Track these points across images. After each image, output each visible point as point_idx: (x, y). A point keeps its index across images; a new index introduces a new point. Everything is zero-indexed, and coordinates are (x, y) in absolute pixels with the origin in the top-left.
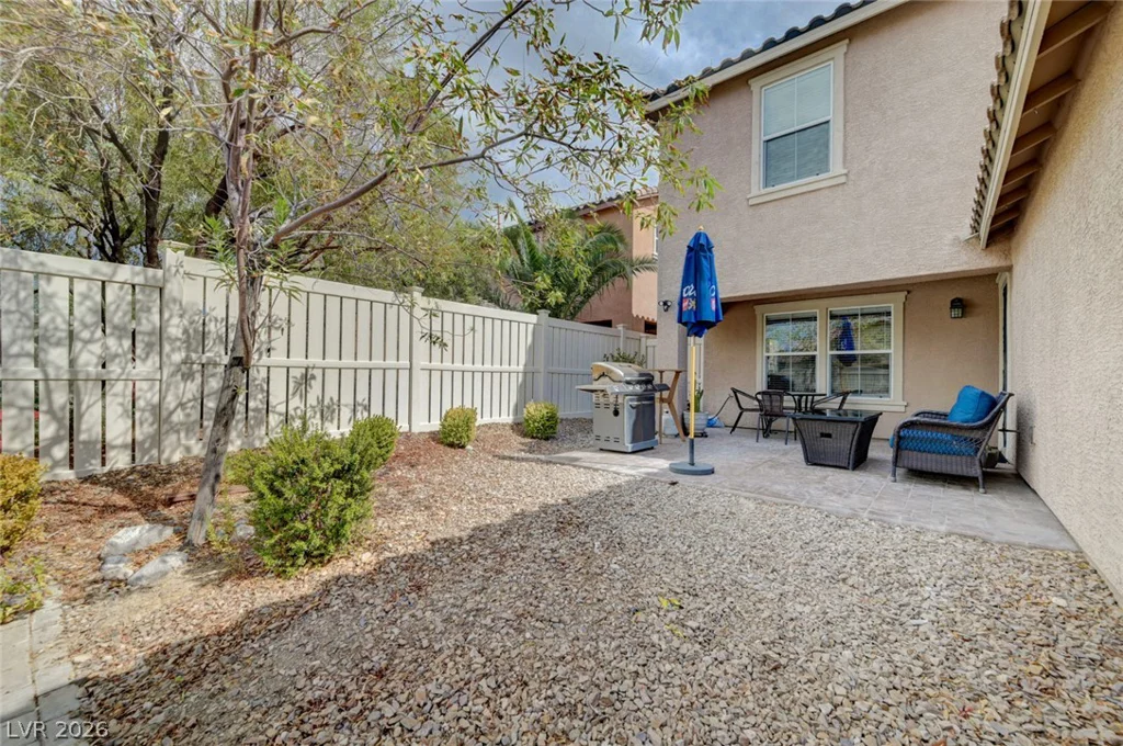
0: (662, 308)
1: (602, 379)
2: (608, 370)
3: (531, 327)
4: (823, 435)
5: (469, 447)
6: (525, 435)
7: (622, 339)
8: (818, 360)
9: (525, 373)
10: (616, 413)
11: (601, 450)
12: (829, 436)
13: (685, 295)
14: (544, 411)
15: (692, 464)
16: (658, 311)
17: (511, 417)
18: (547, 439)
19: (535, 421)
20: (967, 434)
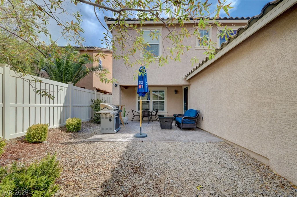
0: (114, 86)
1: (104, 109)
2: (107, 106)
3: (66, 89)
4: (166, 122)
5: (45, 142)
6: (67, 131)
7: (95, 94)
8: (150, 102)
9: (64, 107)
10: (110, 120)
11: (103, 133)
12: (167, 122)
13: (139, 84)
14: (76, 121)
15: (141, 134)
16: (113, 87)
17: (58, 125)
18: (77, 132)
19: (73, 126)
20: (193, 119)
